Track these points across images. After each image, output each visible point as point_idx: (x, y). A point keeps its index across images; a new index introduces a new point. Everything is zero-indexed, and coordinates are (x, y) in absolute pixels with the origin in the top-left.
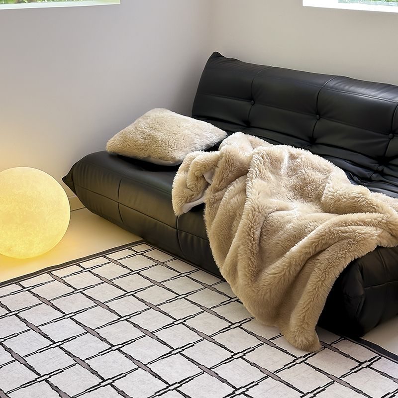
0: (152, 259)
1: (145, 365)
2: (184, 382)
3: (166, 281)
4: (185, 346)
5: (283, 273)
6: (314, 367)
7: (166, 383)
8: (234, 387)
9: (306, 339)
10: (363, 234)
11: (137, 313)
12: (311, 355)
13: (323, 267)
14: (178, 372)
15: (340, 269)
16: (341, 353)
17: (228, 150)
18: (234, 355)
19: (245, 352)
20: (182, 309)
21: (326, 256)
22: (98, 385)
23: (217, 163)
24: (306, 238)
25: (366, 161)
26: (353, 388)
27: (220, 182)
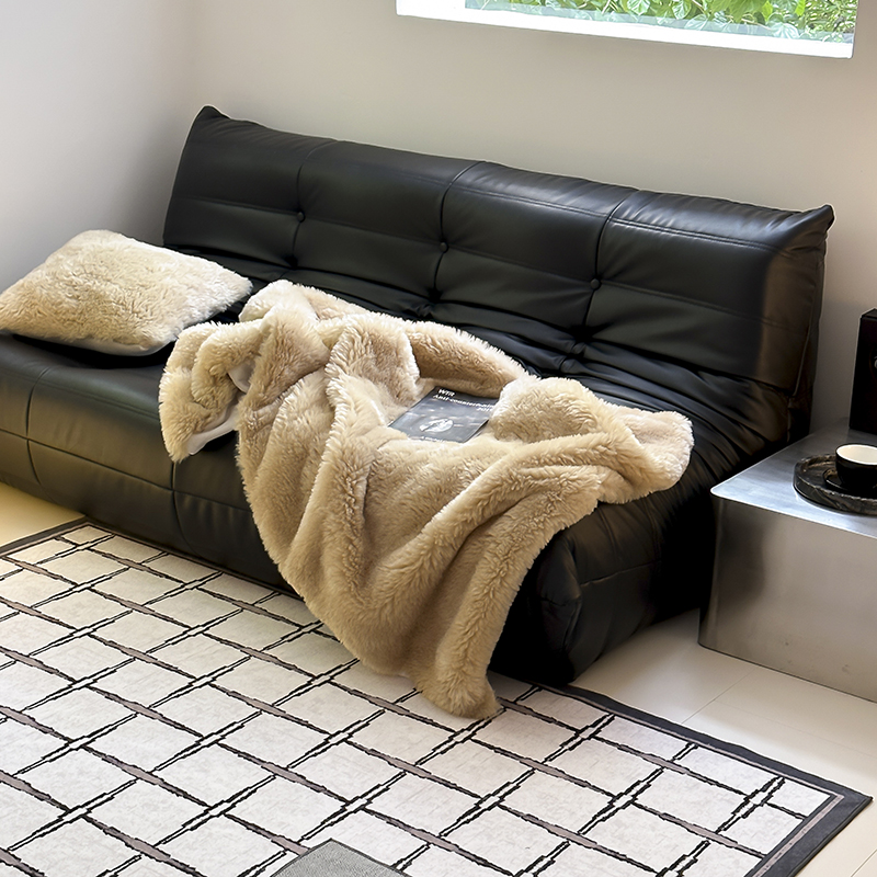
0: (115, 558)
1: (150, 773)
2: (239, 798)
3: (156, 600)
4: (225, 729)
5: (418, 564)
6: (491, 747)
7: (203, 804)
8: (341, 799)
9: (470, 694)
10: (573, 481)
11: (108, 671)
12: (482, 724)
13: (501, 550)
14: (222, 780)
15: (536, 552)
16: (539, 716)
17: (281, 319)
18: (329, 738)
19: (351, 730)
20: (202, 657)
21: (506, 527)
22: (57, 821)
23: (258, 348)
24: (463, 493)
25: (549, 335)
26: (572, 779)
27: (266, 387)
